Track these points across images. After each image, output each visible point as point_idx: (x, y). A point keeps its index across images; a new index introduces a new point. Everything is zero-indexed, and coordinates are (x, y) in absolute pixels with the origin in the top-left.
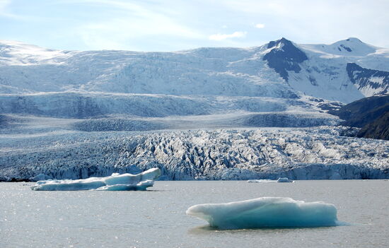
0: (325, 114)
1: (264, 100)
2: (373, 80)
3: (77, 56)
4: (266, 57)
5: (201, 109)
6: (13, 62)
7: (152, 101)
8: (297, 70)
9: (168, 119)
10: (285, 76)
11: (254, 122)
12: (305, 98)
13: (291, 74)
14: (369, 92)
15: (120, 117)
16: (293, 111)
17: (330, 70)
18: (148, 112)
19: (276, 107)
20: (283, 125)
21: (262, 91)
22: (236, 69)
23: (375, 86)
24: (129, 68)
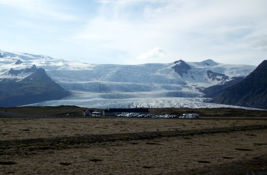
0: (198, 92)
1: (173, 85)
2: (218, 77)
3: (97, 66)
4: (174, 67)
5: (147, 89)
6: (71, 69)
7: (129, 86)
8: (186, 73)
9: (135, 93)
10: (181, 75)
11: (169, 95)
12: (189, 85)
13: (184, 74)
14: (216, 83)
15: (116, 92)
16: (185, 90)
17: (200, 73)
18: (127, 90)
19: (178, 88)
20: (181, 97)
21: (172, 82)
22: (161, 72)
23: (219, 80)
24: (118, 72)
